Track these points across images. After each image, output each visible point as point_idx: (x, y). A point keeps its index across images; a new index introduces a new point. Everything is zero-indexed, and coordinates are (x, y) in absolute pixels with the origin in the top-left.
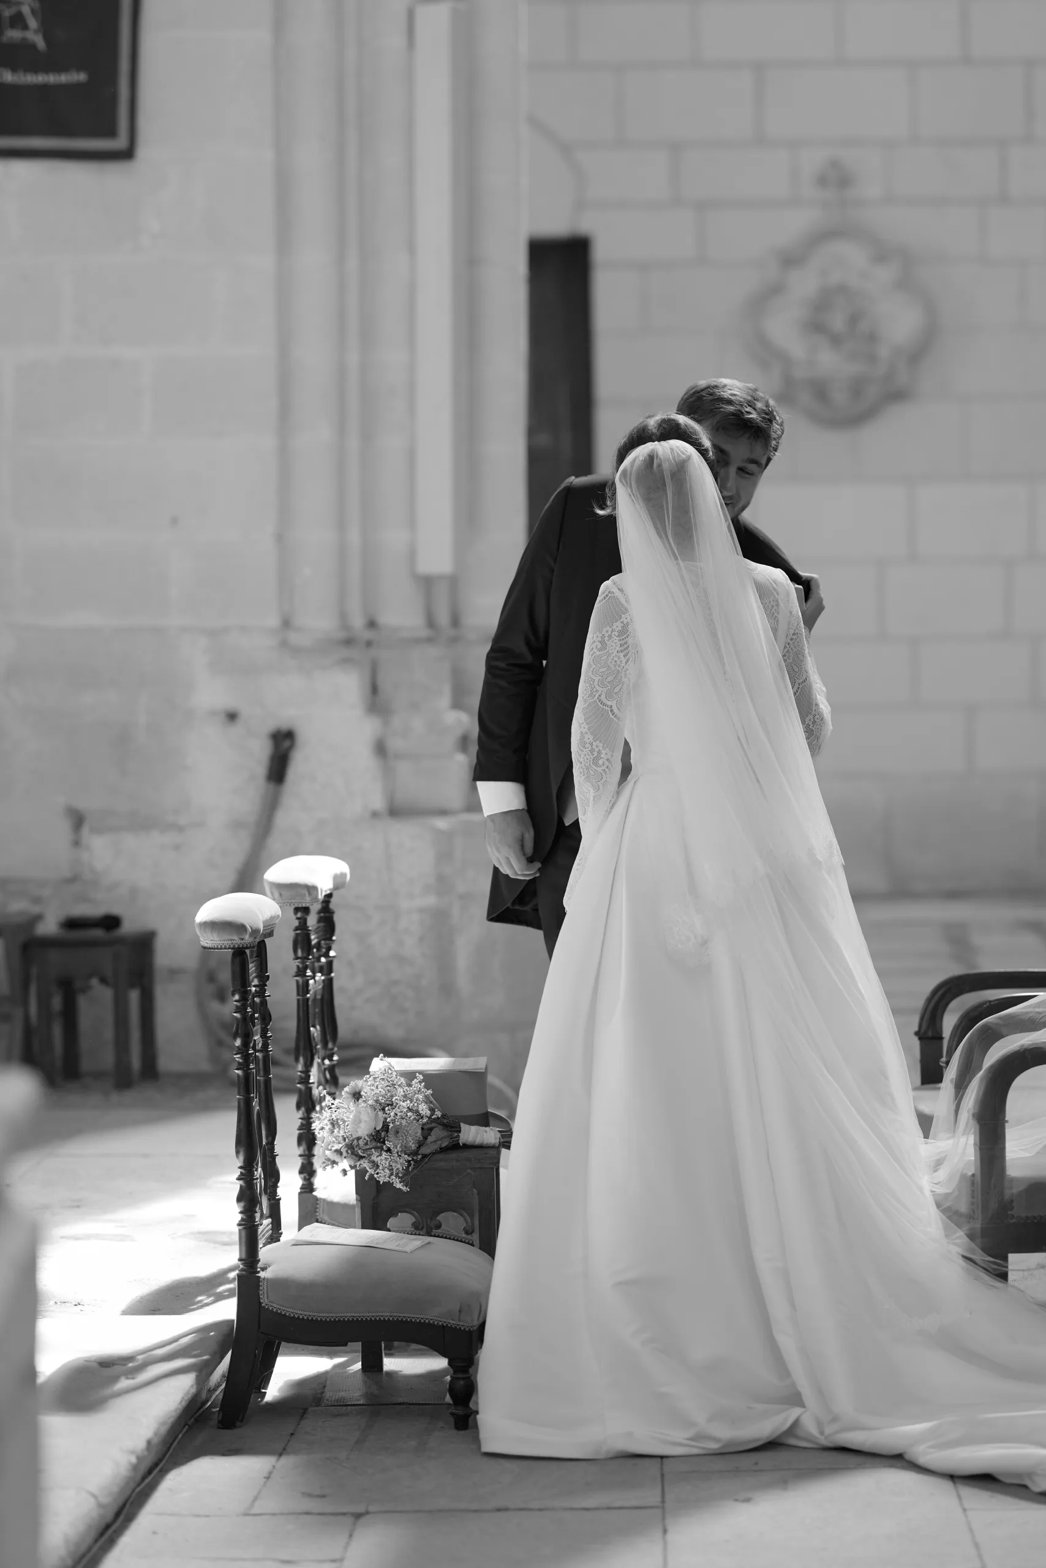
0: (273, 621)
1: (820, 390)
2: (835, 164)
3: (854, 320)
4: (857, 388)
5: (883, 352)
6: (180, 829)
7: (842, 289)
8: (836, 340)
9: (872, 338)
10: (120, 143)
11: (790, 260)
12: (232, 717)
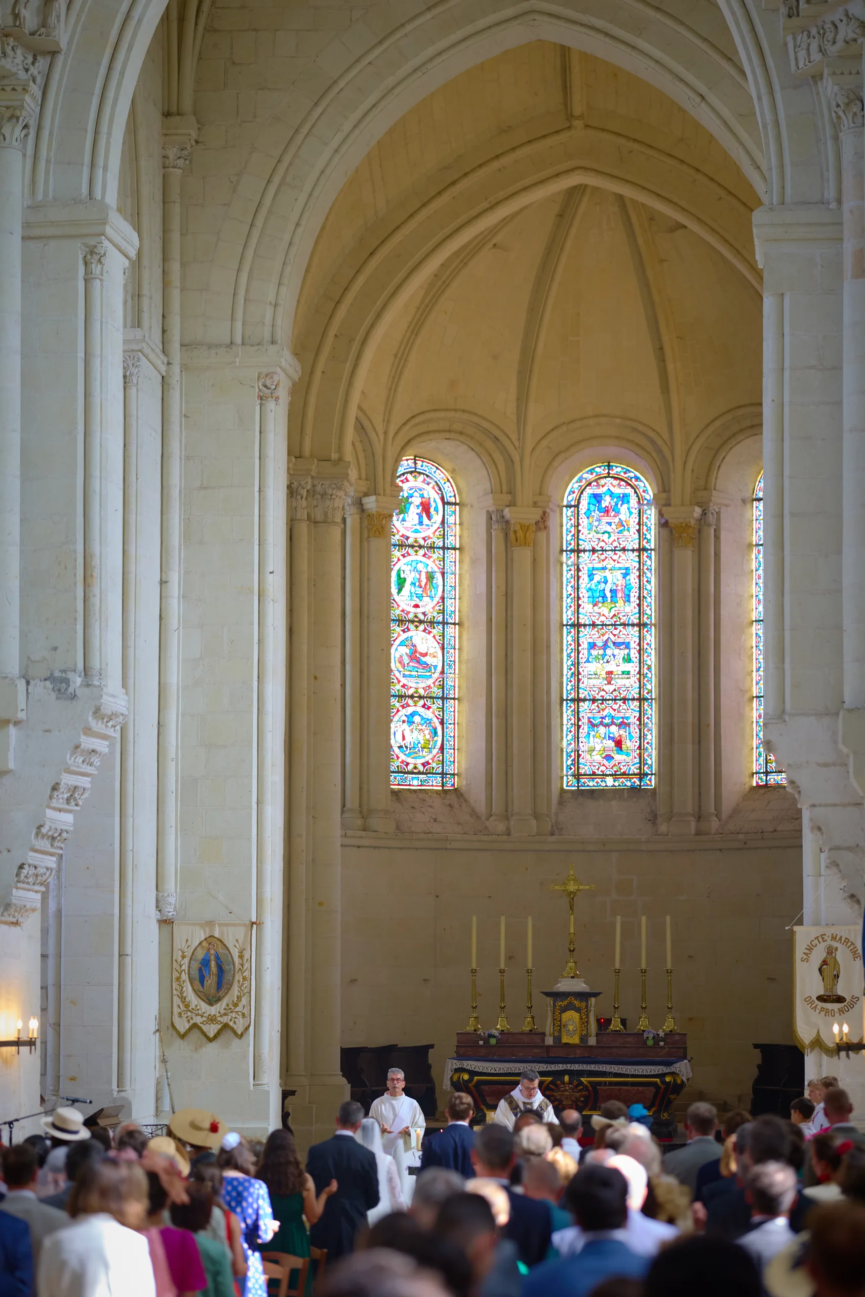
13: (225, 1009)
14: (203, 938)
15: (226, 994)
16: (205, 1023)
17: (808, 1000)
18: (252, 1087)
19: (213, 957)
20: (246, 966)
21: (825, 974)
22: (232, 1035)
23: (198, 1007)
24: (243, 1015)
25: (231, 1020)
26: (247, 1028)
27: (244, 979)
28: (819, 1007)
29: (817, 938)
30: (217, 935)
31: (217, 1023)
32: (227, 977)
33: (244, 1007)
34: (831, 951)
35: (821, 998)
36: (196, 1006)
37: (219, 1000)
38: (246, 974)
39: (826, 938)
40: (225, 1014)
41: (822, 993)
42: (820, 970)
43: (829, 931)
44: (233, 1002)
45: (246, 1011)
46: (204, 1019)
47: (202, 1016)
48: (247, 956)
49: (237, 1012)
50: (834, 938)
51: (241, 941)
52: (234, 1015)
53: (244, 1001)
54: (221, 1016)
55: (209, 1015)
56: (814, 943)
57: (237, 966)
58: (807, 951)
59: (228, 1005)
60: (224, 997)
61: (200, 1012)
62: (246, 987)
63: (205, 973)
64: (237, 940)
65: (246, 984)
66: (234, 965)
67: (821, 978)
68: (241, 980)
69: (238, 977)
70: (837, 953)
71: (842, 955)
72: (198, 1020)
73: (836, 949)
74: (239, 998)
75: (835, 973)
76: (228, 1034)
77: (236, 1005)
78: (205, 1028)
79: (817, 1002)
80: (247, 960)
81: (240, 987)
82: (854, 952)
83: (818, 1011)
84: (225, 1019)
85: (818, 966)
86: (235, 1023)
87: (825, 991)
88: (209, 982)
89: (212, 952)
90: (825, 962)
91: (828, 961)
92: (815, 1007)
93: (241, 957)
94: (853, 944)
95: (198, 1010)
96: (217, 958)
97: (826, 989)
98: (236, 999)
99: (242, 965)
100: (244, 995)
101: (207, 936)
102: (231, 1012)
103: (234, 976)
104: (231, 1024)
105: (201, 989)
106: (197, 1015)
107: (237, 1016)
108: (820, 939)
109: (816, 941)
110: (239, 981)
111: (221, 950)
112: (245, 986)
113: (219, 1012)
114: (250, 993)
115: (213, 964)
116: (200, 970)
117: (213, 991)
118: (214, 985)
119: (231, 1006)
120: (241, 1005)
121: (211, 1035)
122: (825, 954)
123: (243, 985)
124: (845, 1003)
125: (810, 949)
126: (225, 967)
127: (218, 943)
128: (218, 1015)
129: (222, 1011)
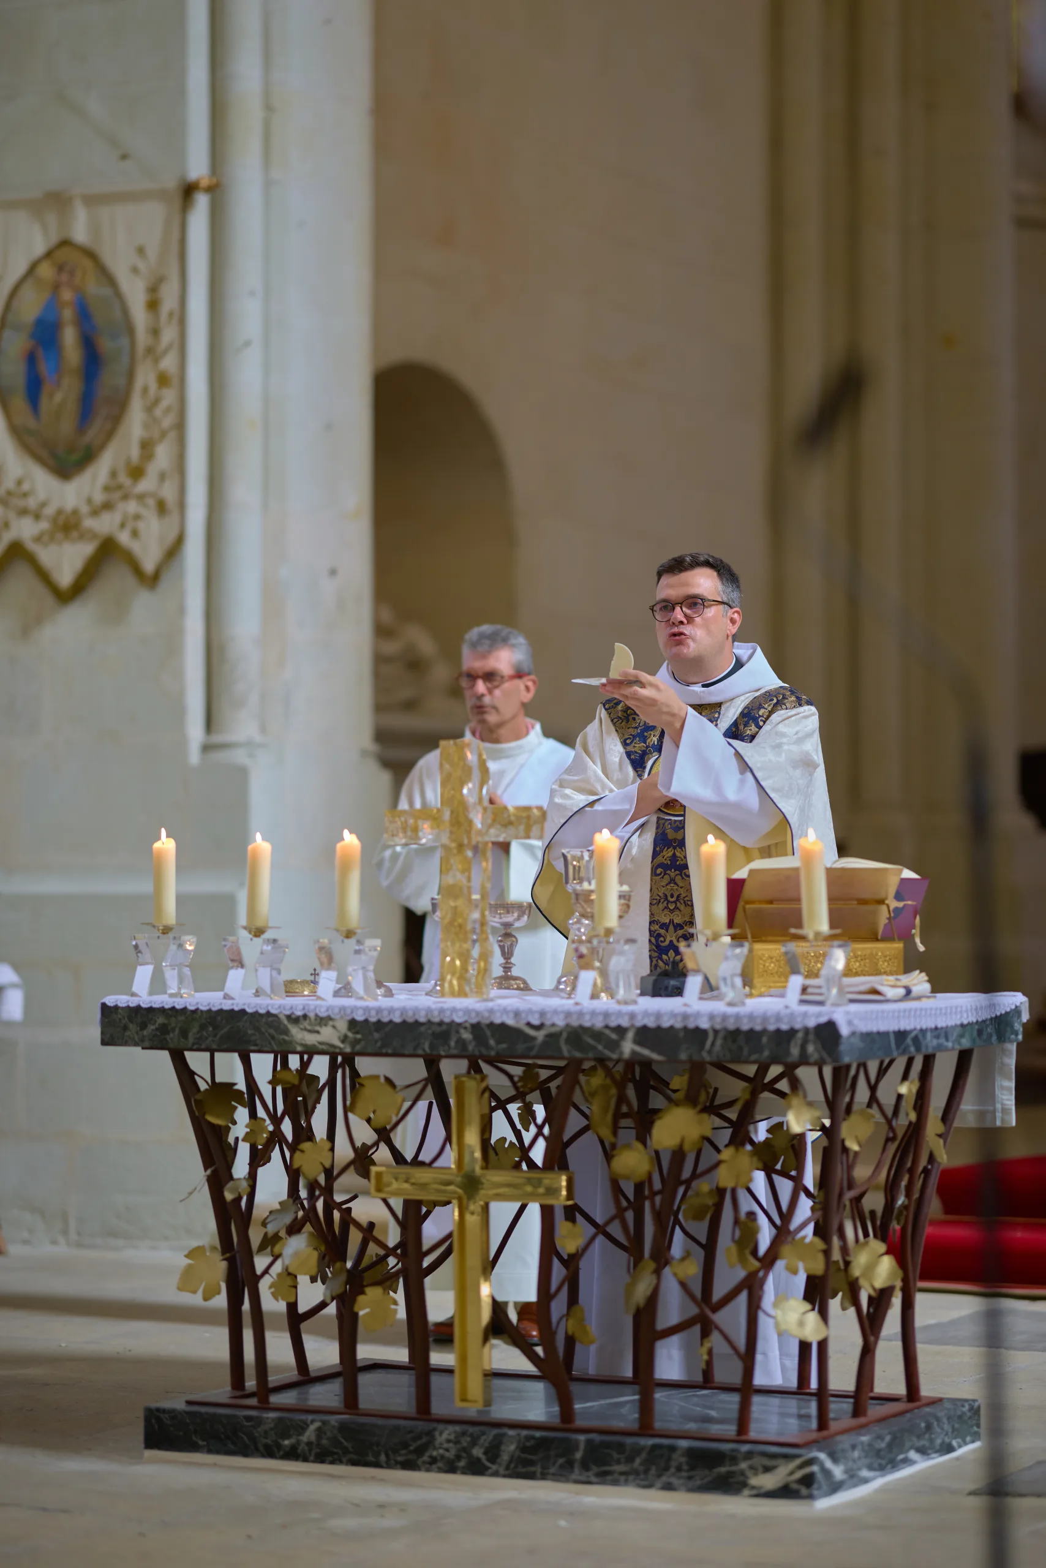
13: (107, 489)
14: (39, 247)
15: (109, 435)
16: (46, 538)
18: (194, 756)
19: (68, 314)
20: (168, 335)
22: (130, 580)
23: (26, 487)
24: (162, 508)
25: (123, 526)
26: (174, 550)
27: (163, 380)
30: (80, 234)
31: (81, 537)
32: (110, 379)
33: (162, 477)
36: (19, 483)
37: (87, 457)
38: (168, 363)
40: (107, 506)
44: (128, 463)
45: (168, 492)
46: (44, 525)
47: (37, 517)
48: (169, 302)
49: (141, 498)
51: (152, 253)
52: (132, 507)
53: (163, 455)
54: (95, 513)
55: (60, 512)
57: (142, 337)
59: (113, 474)
60: (102, 447)
61: (31, 503)
62: (168, 410)
63: (44, 368)
64: (141, 251)
65: (169, 397)
66: (130, 331)
68: (153, 386)
69: (145, 377)
72: (25, 530)
74: (147, 447)
76: (116, 577)
77: (137, 473)
78: (46, 556)
80: (171, 315)
81: (149, 409)
84: (105, 524)
86: (135, 534)
88: (58, 397)
89: (67, 295)
93: (153, 305)
95: (25, 495)
96: (84, 315)
98: (135, 453)
99: (155, 332)
100: (163, 434)
101: (54, 239)
102: (126, 497)
103: (131, 375)
104: (124, 538)
105: (31, 423)
106: (23, 512)
107: (143, 511)
110: (145, 390)
111: (94, 288)
112: (164, 403)
113: (89, 501)
114: (181, 426)
115: (69, 337)
116: (31, 359)
117: (67, 426)
118: (72, 408)
119: (124, 479)
120: (153, 469)
121: (65, 578)
123: (157, 401)
126: (106, 344)
127: (87, 263)
128: (84, 509)
129: (99, 497)
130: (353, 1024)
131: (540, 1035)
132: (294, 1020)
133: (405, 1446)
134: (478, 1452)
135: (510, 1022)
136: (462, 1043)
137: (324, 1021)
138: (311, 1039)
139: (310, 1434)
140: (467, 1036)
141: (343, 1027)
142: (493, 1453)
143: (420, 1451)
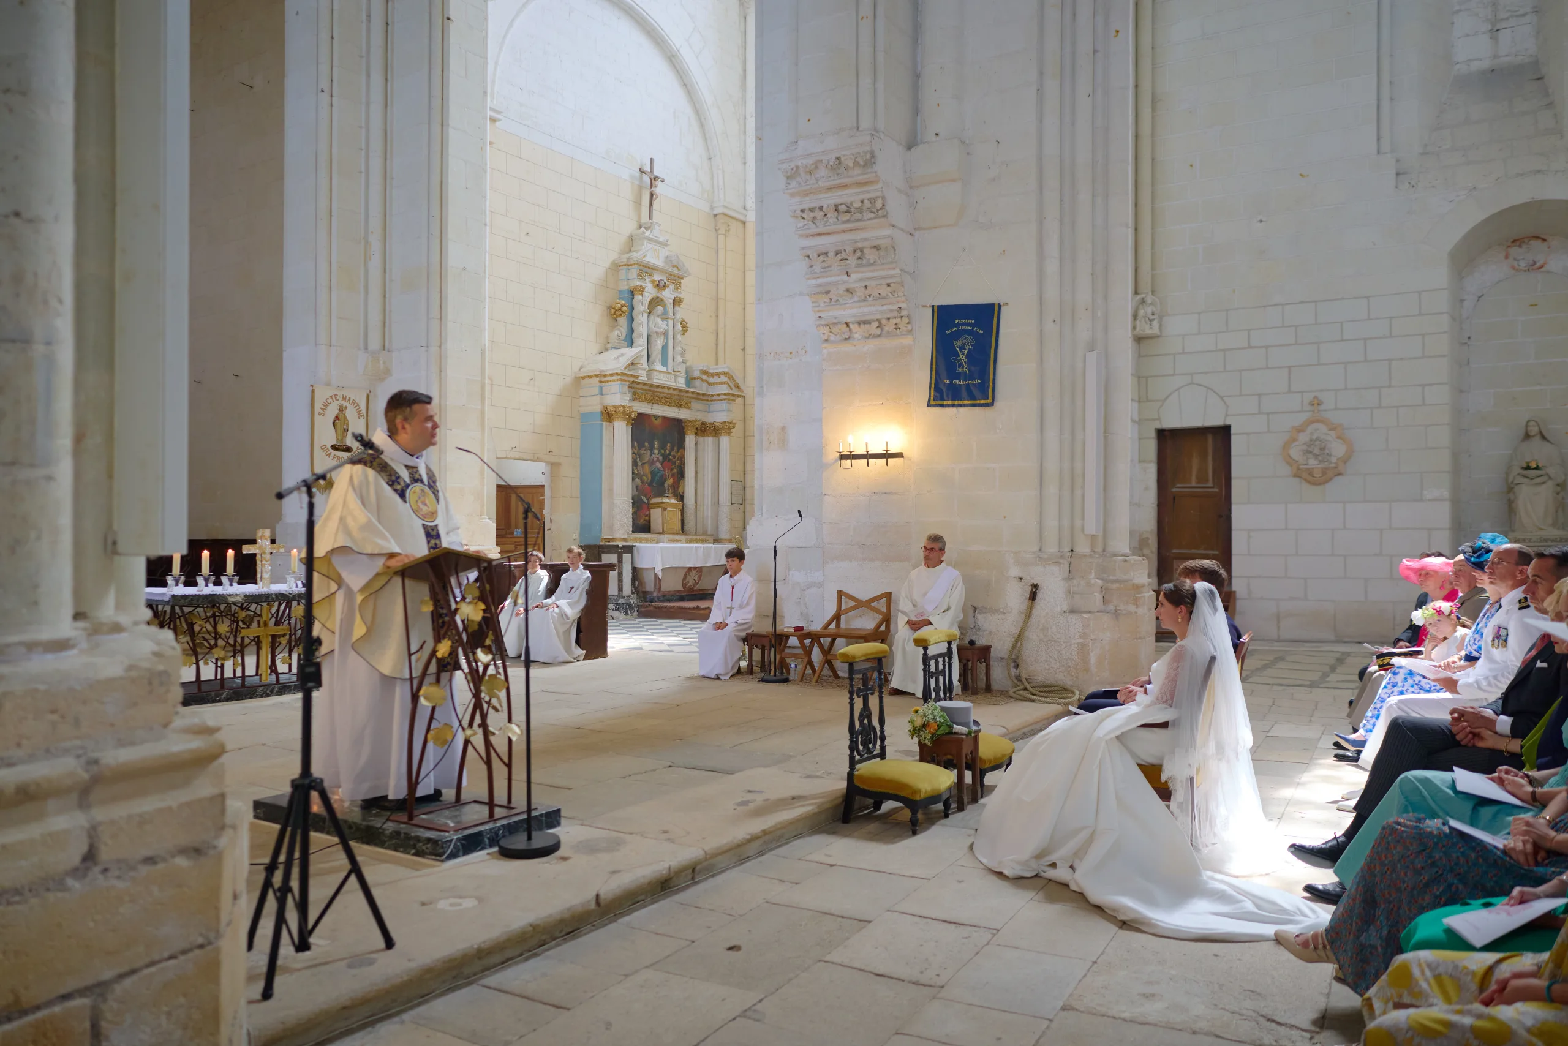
0: (1036, 548)
1: (1310, 472)
2: (1316, 397)
3: (1322, 449)
4: (1324, 472)
5: (1334, 460)
6: (1005, 613)
7: (1318, 439)
8: (1316, 456)
9: (1329, 455)
10: (989, 401)
11: (1300, 430)
12: (1021, 579)
17: (323, 448)
21: (337, 427)
28: (332, 455)
29: (331, 397)
34: (342, 409)
35: (334, 447)
39: (338, 398)
41: (334, 442)
42: (334, 423)
43: (340, 394)
50: (344, 399)
56: (329, 401)
58: (323, 407)
67: (334, 430)
70: (347, 411)
71: (350, 414)
73: (346, 408)
75: (345, 427)
79: (331, 450)
82: (359, 412)
83: (331, 457)
85: (332, 421)
87: (337, 442)
90: (337, 418)
91: (340, 417)
92: (330, 454)
94: (358, 405)
97: (338, 439)
108: (334, 398)
109: (330, 400)
122: (337, 411)
124: (352, 453)
125: (326, 406)
130: (246, 596)
131: (291, 596)
132: (230, 595)
133: (250, 694)
134: (268, 692)
135: (285, 593)
136: (273, 599)
137: (237, 595)
138: (233, 600)
139: (224, 695)
140: (274, 597)
141: (242, 596)
142: (272, 691)
143: (254, 694)
